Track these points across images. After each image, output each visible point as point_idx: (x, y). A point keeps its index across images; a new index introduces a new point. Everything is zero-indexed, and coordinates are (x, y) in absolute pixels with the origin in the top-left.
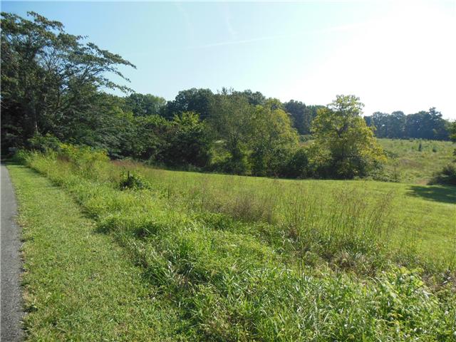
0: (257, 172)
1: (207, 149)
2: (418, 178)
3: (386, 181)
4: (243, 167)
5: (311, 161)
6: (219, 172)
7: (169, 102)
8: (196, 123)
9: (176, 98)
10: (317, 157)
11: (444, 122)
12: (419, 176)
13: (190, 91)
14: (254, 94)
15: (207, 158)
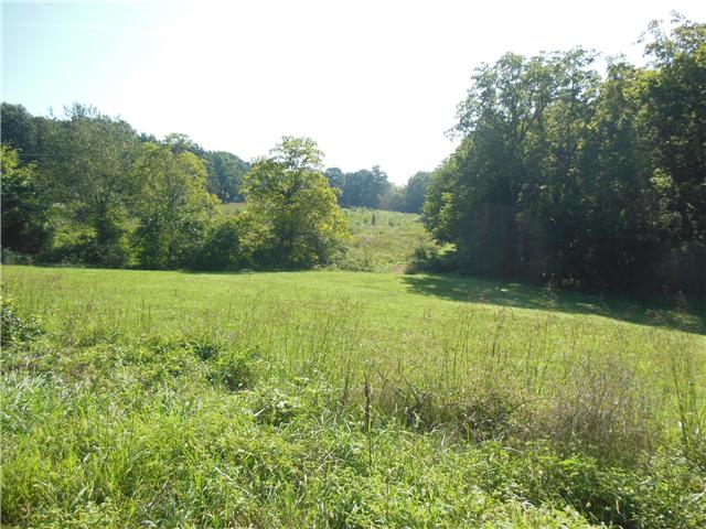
0: (149, 263)
1: (44, 219)
2: (391, 265)
3: (357, 270)
4: (121, 253)
5: (244, 241)
6: (75, 263)
8: (14, 168)
10: (252, 235)
11: (389, 185)
12: (391, 261)
15: (44, 236)
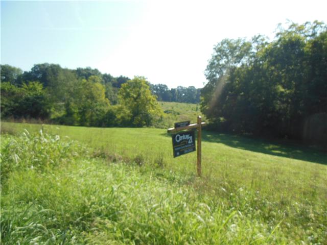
4: (73, 121)
5: (119, 116)
7: (25, 72)
8: (40, 90)
9: (32, 69)
13: (43, 65)
14: (93, 71)
15: (47, 114)
